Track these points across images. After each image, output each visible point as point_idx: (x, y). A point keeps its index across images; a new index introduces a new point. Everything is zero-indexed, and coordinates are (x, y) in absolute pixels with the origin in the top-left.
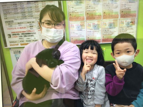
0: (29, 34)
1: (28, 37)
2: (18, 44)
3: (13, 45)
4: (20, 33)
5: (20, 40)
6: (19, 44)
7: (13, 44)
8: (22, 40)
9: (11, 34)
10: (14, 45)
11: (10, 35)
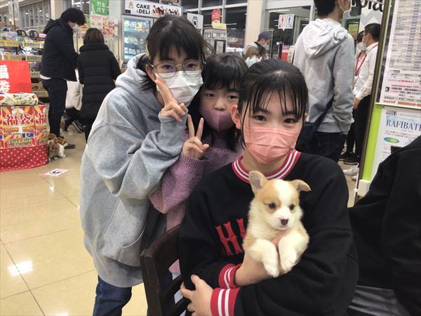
0: (414, 90)
1: (411, 95)
2: (394, 102)
3: (387, 102)
4: (403, 88)
5: (400, 97)
6: (397, 102)
7: (388, 100)
8: (402, 97)
9: (391, 87)
10: (389, 102)
11: (388, 88)
